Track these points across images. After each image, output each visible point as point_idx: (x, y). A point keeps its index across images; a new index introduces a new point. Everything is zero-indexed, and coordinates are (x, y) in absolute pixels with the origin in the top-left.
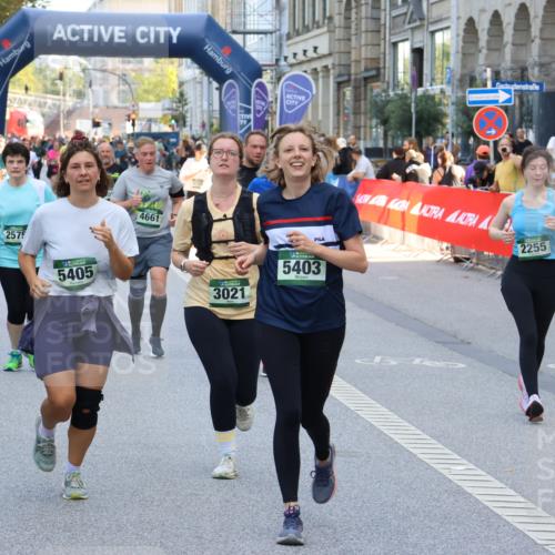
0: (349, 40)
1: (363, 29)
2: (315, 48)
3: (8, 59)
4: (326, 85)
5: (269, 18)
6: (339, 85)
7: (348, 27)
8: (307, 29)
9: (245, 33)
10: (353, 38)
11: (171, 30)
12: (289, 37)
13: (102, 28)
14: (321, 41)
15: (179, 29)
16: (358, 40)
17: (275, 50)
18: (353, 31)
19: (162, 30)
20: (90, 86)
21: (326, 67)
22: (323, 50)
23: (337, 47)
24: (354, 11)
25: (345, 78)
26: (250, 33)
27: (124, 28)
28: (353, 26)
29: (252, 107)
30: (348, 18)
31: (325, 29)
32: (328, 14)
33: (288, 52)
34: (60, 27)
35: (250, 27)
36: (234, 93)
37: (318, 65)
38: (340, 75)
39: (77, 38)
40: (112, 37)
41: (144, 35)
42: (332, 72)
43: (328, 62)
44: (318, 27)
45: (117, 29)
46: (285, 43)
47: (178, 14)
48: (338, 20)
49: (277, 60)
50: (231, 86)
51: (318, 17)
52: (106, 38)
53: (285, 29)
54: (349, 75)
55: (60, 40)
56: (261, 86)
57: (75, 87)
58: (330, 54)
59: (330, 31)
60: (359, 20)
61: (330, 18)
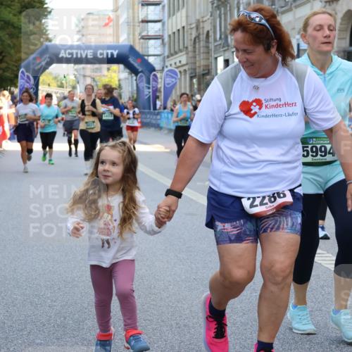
0: (195, 57)
1: (202, 51)
2: (180, 62)
3: (39, 67)
4: (185, 78)
5: (159, 49)
6: (191, 78)
7: (195, 52)
8: (176, 53)
9: (148, 56)
10: (197, 56)
11: (113, 51)
12: (168, 57)
13: (82, 52)
14: (183, 58)
15: (117, 51)
16: (200, 57)
17: (162, 63)
18: (197, 53)
19: (109, 52)
20: (78, 83)
21: (185, 71)
22: (184, 62)
23: (190, 61)
24: (197, 44)
25: (194, 74)
26: (150, 56)
27: (92, 51)
28: (197, 51)
29: (151, 86)
30: (194, 47)
31: (184, 53)
32: (185, 46)
33: (167, 64)
34: (63, 51)
35: (151, 53)
36: (143, 80)
37: (182, 69)
38: (191, 73)
39: (70, 56)
40: (87, 55)
41: (101, 54)
42: (188, 72)
43: (186, 68)
44: (181, 52)
45: (89, 51)
46: (166, 60)
47: (117, 44)
48: (190, 48)
49: (163, 68)
50: (141, 76)
51: (181, 47)
52: (84, 56)
53: (166, 54)
54: (196, 73)
55: (62, 57)
56: (155, 75)
57: (71, 84)
58: (187, 64)
59: (187, 53)
60: (200, 47)
61: (187, 48)
